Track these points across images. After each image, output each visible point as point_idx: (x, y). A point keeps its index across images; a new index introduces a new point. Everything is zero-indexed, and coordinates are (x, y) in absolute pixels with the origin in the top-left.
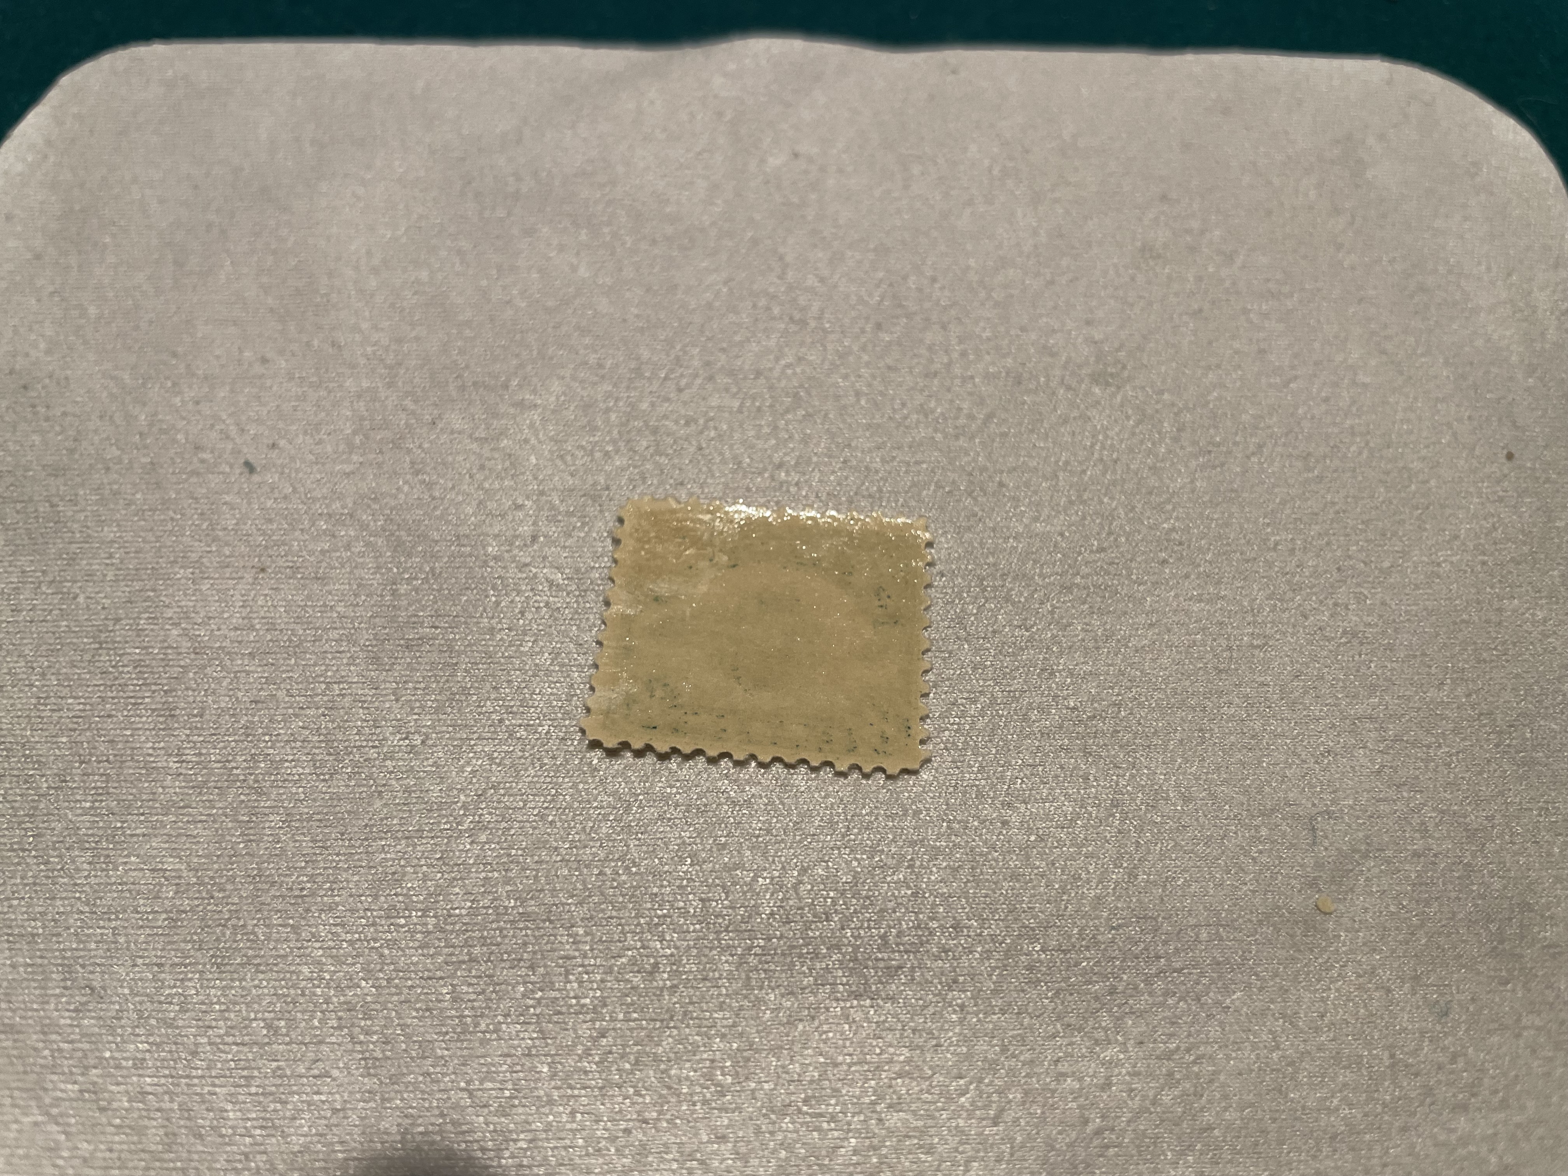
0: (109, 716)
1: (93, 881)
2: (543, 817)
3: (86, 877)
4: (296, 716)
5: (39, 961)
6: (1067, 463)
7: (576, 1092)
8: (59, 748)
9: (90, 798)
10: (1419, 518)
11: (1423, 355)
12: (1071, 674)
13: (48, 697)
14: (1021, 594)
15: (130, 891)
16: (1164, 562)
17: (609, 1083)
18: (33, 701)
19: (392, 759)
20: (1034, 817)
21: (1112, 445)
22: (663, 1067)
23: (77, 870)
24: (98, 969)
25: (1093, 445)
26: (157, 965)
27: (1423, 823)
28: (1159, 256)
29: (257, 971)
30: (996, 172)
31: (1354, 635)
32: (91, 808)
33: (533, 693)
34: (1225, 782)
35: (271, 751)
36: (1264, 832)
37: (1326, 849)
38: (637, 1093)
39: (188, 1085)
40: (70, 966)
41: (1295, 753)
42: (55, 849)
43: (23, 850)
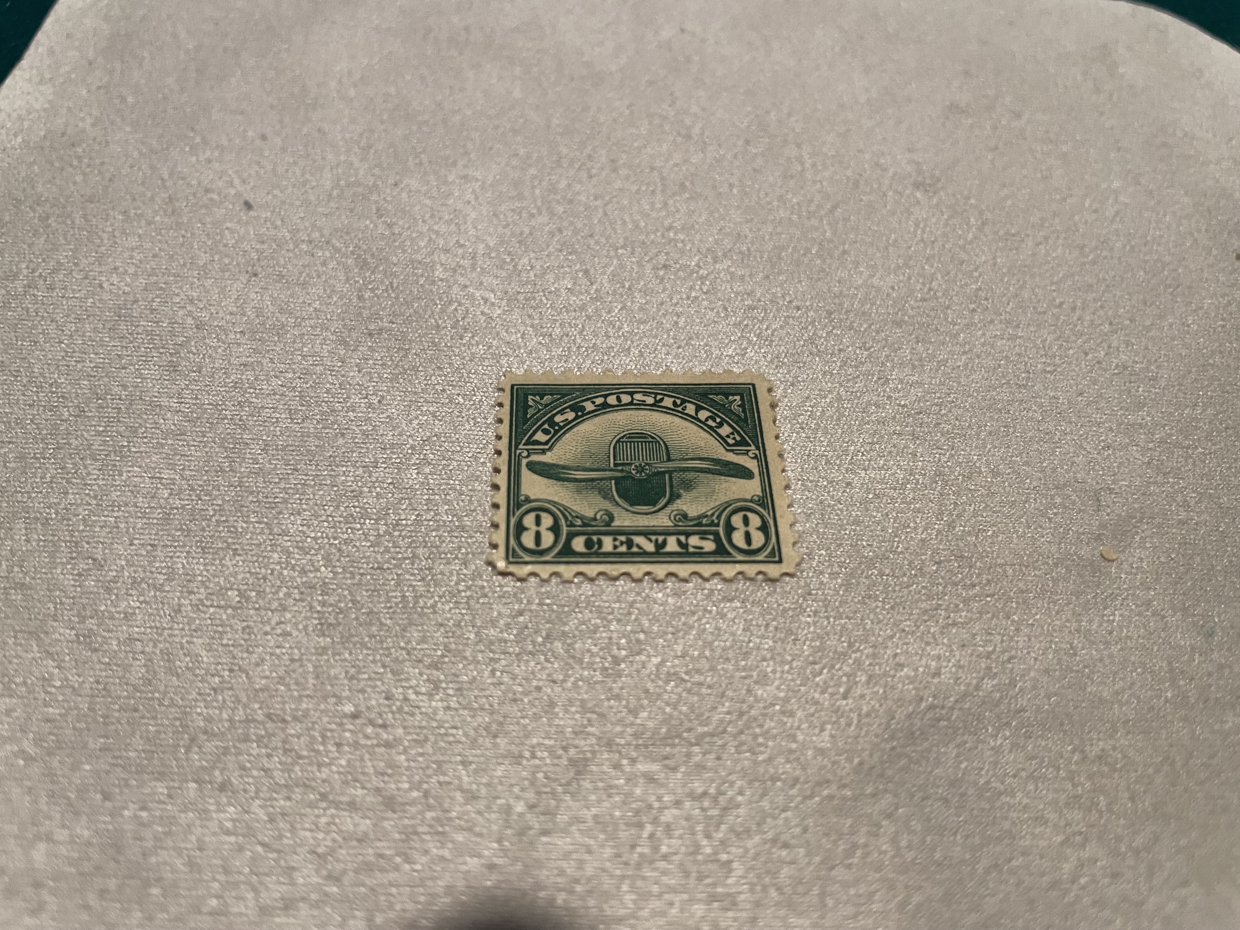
0: (124, 368)
1: (101, 482)
2: (476, 458)
3: (95, 480)
4: (276, 377)
5: (51, 538)
6: (896, 241)
7: (497, 656)
8: (81, 389)
9: (103, 424)
10: (1172, 294)
11: (1167, 188)
12: (901, 381)
13: (74, 352)
14: (861, 325)
15: (132, 492)
16: (974, 310)
17: (524, 651)
18: (63, 354)
19: (353, 411)
20: (872, 480)
21: (931, 232)
22: (568, 641)
23: (89, 474)
24: (101, 546)
25: (915, 231)
26: (152, 545)
27: (1185, 501)
28: (964, 112)
29: (234, 555)
30: (837, 49)
31: (1125, 368)
32: (104, 431)
33: (470, 372)
34: (1027, 464)
35: (254, 400)
36: (1058, 500)
37: (1108, 515)
38: (547, 660)
39: (170, 636)
40: (76, 543)
41: (1081, 447)
42: (72, 459)
43: (44, 458)
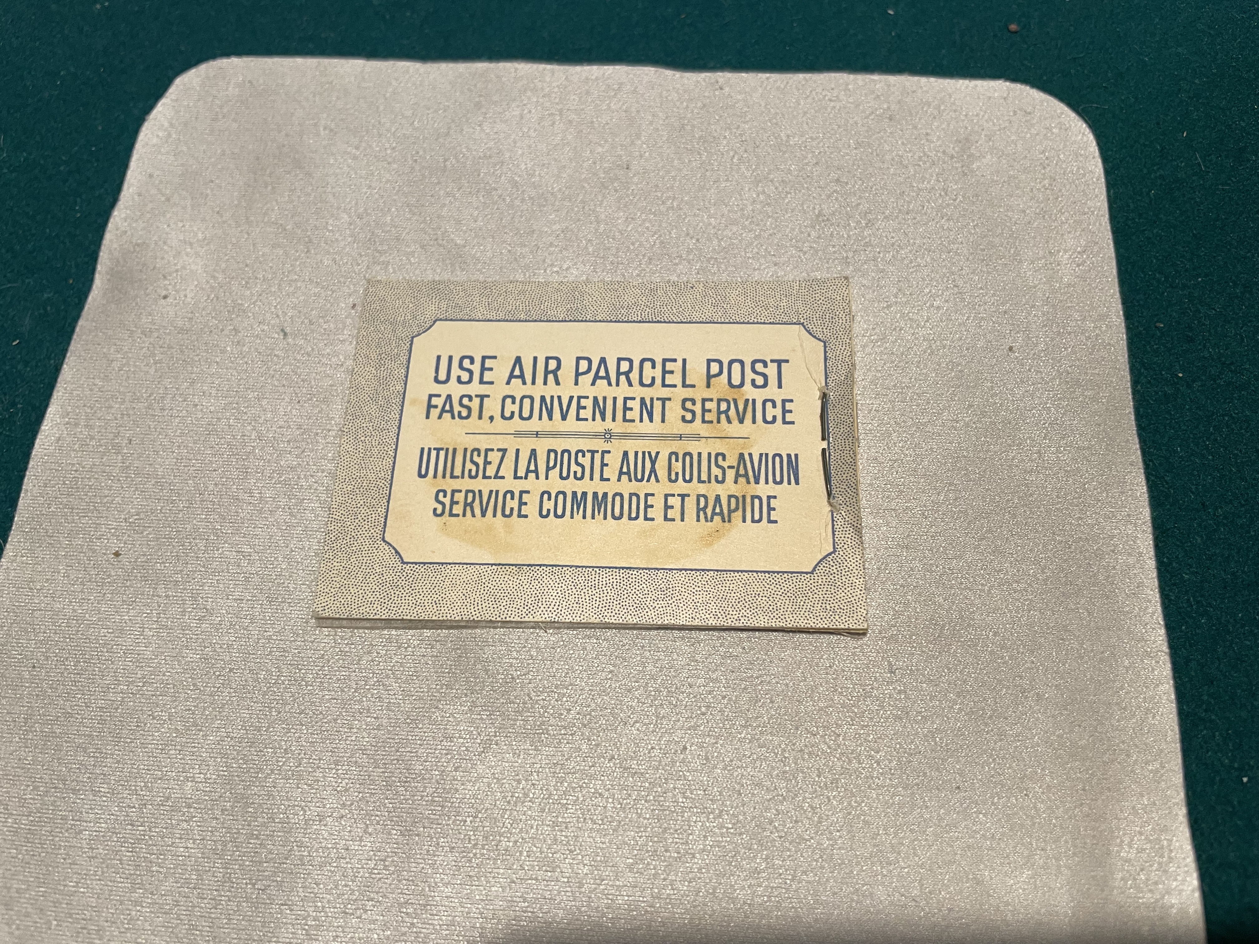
0: (215, 470)
1: (206, 555)
3: (203, 554)
4: (312, 476)
5: (180, 594)
8: (188, 486)
9: (204, 513)
13: (182, 459)
15: (225, 562)
23: (199, 549)
24: (210, 600)
26: (239, 599)
32: (205, 518)
35: (298, 494)
40: (196, 597)
42: (187, 539)
43: (172, 538)
